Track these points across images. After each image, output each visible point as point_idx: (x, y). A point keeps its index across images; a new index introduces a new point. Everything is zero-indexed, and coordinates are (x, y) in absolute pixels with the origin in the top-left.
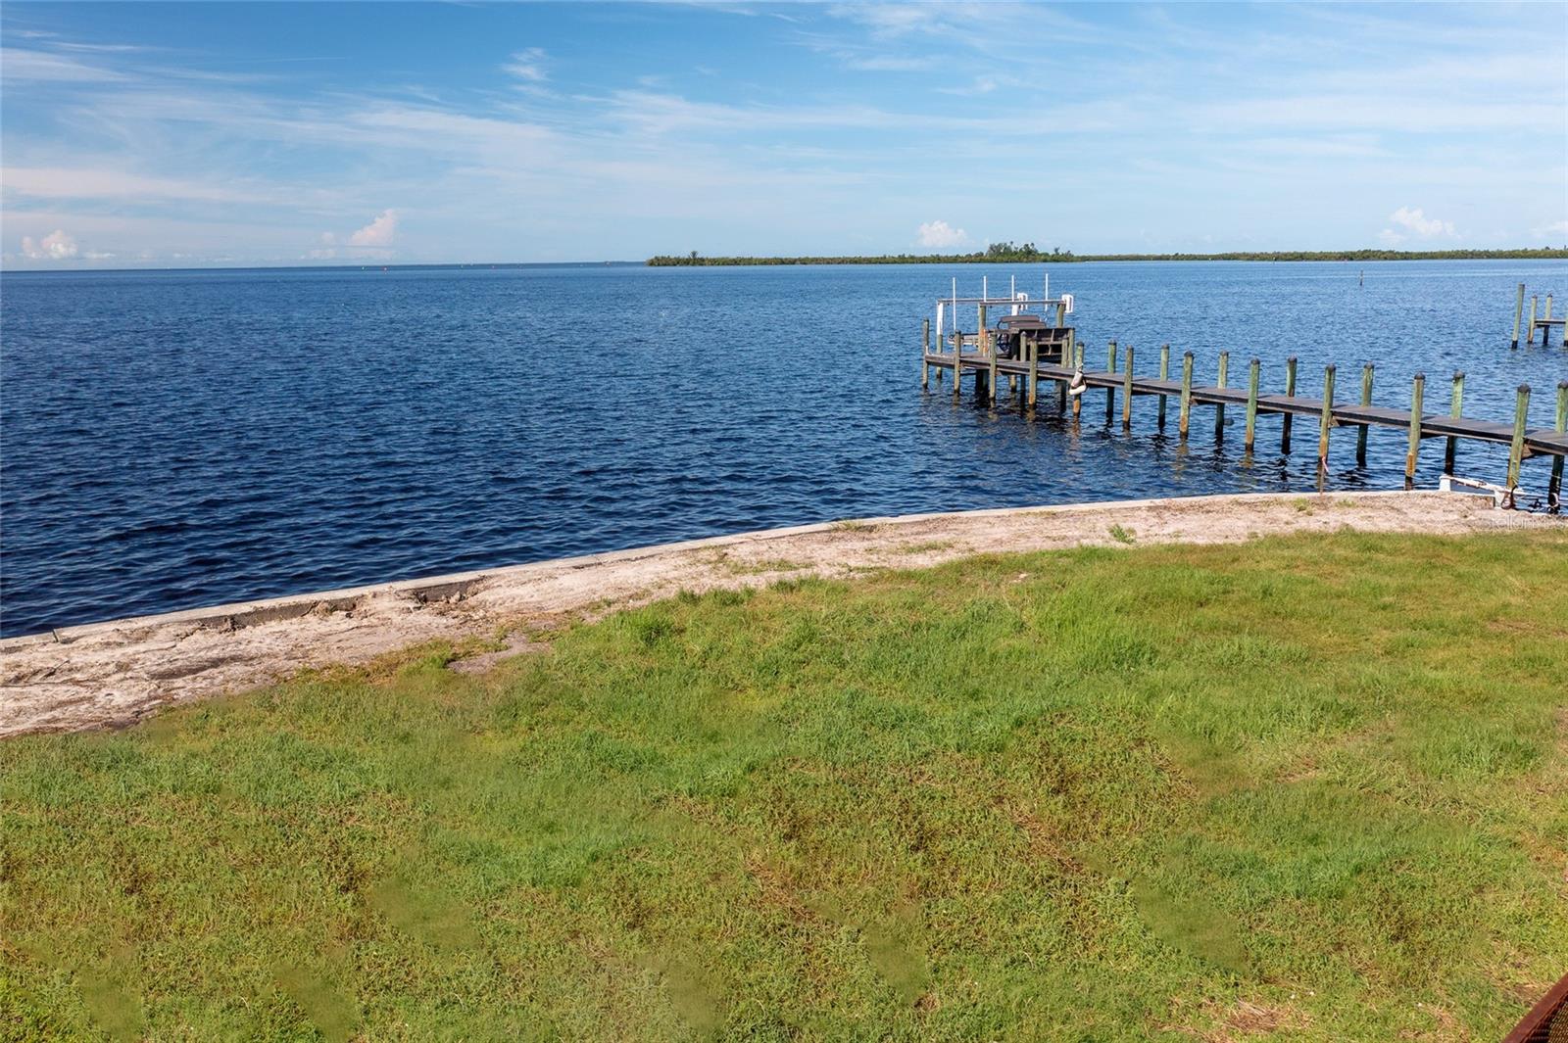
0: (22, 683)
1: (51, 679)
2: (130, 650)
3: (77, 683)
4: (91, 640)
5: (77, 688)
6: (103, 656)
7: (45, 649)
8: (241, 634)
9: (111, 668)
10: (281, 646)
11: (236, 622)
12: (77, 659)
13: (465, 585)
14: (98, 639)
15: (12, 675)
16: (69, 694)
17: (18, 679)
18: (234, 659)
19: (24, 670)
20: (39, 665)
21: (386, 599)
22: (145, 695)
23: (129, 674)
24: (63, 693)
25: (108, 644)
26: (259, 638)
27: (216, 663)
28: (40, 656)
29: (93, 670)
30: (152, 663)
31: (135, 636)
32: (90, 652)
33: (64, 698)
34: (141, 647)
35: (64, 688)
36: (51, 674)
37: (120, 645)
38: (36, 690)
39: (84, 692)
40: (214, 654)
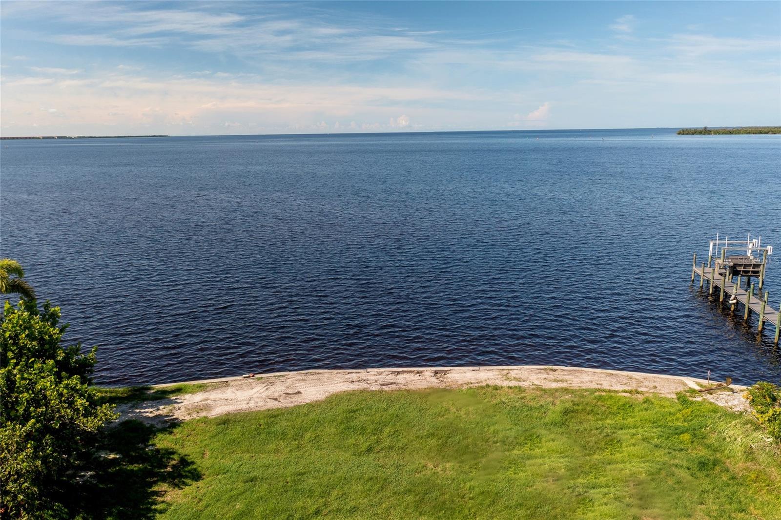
0: (359, 382)
2: (378, 377)
3: (368, 384)
4: (372, 373)
6: (373, 378)
8: (398, 376)
9: (374, 381)
10: (404, 382)
11: (399, 373)
12: (369, 377)
13: (446, 371)
17: (359, 380)
18: (395, 383)
19: (360, 378)
20: (362, 378)
21: (428, 371)
22: (378, 389)
23: (377, 383)
24: (366, 386)
26: (401, 378)
27: (392, 383)
28: (363, 375)
29: (371, 381)
30: (381, 381)
32: (371, 376)
34: (380, 377)
36: (364, 381)
40: (392, 381)
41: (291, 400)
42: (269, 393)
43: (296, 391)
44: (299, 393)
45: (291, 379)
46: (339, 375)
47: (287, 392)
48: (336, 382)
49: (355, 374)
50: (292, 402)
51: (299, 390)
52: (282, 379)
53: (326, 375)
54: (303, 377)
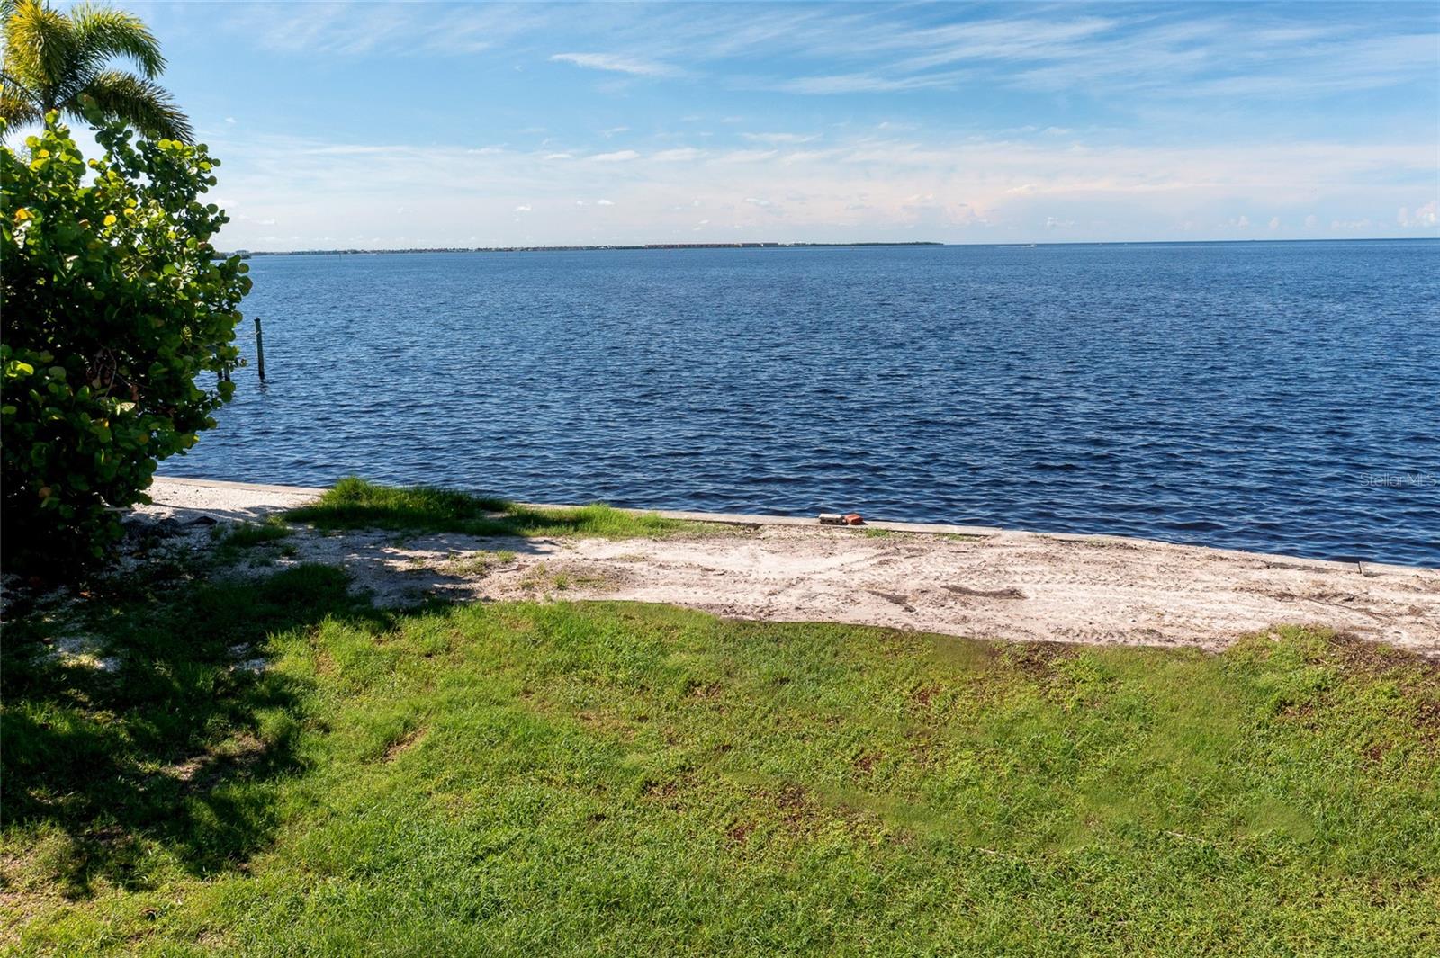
0: (1323, 601)
1: (1349, 604)
2: (1426, 598)
3: (1371, 614)
4: (1391, 580)
5: (1369, 618)
6: (1400, 597)
7: (1349, 576)
9: (1405, 609)
12: (1376, 593)
14: (1398, 580)
15: (1317, 592)
16: (1361, 621)
17: (1321, 596)
19: (1328, 590)
20: (1341, 589)
22: (1431, 643)
23: (1420, 620)
24: (1356, 619)
25: (1406, 587)
28: (1343, 581)
29: (1388, 607)
31: (1433, 586)
32: (1388, 590)
33: (1356, 624)
35: (1358, 615)
36: (1350, 600)
37: (1418, 590)
38: (1334, 610)
39: (1375, 624)
41: (964, 612)
42: (885, 576)
43: (1004, 586)
44: (1014, 594)
45: (998, 550)
46: (1223, 566)
47: (964, 584)
48: (1200, 586)
49: (1297, 574)
50: (964, 620)
51: (1017, 586)
52: (962, 545)
53: (1158, 559)
54: (1053, 549)
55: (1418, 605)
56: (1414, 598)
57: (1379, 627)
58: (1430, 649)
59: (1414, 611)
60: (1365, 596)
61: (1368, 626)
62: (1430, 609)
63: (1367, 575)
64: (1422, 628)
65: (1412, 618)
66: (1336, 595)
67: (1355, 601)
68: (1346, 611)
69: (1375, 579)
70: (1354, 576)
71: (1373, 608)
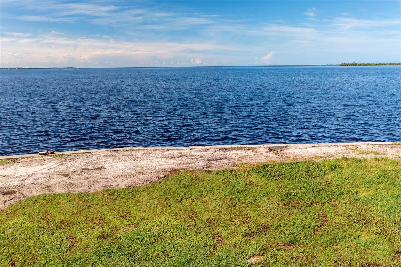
0: (181, 157)
1: (187, 157)
2: (204, 153)
3: (192, 159)
4: (196, 150)
5: (192, 160)
6: (198, 154)
7: (187, 150)
8: (227, 153)
9: (199, 156)
10: (236, 157)
11: (227, 150)
12: (193, 153)
14: (197, 150)
15: (180, 155)
16: (190, 161)
17: (181, 156)
18: (225, 158)
19: (182, 154)
20: (185, 154)
21: (262, 148)
22: (205, 164)
23: (203, 159)
24: (189, 161)
25: (199, 151)
26: (231, 154)
27: (221, 159)
28: (185, 152)
29: (196, 156)
30: (208, 157)
31: (205, 150)
32: (195, 152)
33: (189, 162)
34: (206, 153)
35: (189, 160)
36: (187, 156)
37: (202, 151)
38: (184, 159)
39: (193, 161)
40: (221, 156)
41: (88, 176)
42: (62, 169)
43: (99, 166)
44: (102, 168)
45: (97, 156)
46: (157, 152)
47: (87, 167)
48: (152, 158)
49: (174, 151)
51: (103, 165)
53: (141, 152)
54: (113, 153)
55: (202, 155)
56: (201, 153)
57: (194, 162)
58: (205, 166)
59: (202, 157)
60: (190, 155)
61: (192, 162)
62: (205, 156)
63: (191, 149)
64: (203, 160)
65: (201, 159)
66: (184, 155)
67: (188, 156)
68: (187, 159)
69: (192, 150)
70: (188, 150)
71: (193, 157)
